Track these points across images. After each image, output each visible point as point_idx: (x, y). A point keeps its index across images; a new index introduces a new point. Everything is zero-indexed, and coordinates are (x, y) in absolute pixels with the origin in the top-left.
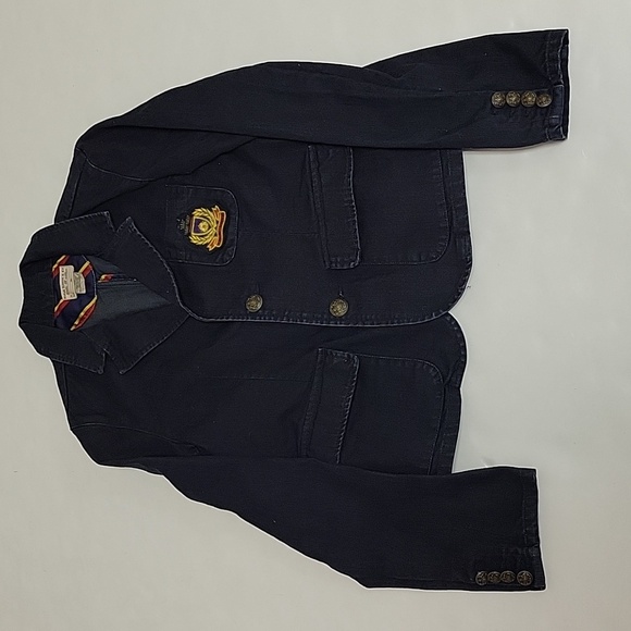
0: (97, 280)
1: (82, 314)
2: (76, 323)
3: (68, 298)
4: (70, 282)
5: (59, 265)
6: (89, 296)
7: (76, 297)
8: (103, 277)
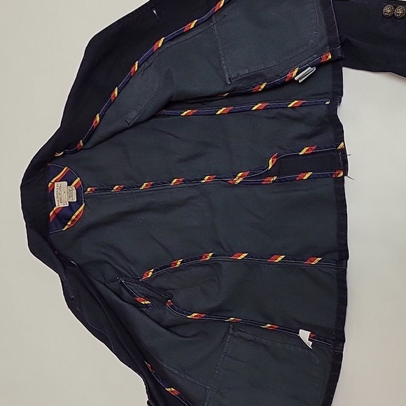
0: (84, 192)
1: (74, 217)
2: (69, 223)
3: (61, 205)
4: (64, 194)
5: (55, 181)
6: (79, 203)
7: (68, 205)
8: (89, 189)
